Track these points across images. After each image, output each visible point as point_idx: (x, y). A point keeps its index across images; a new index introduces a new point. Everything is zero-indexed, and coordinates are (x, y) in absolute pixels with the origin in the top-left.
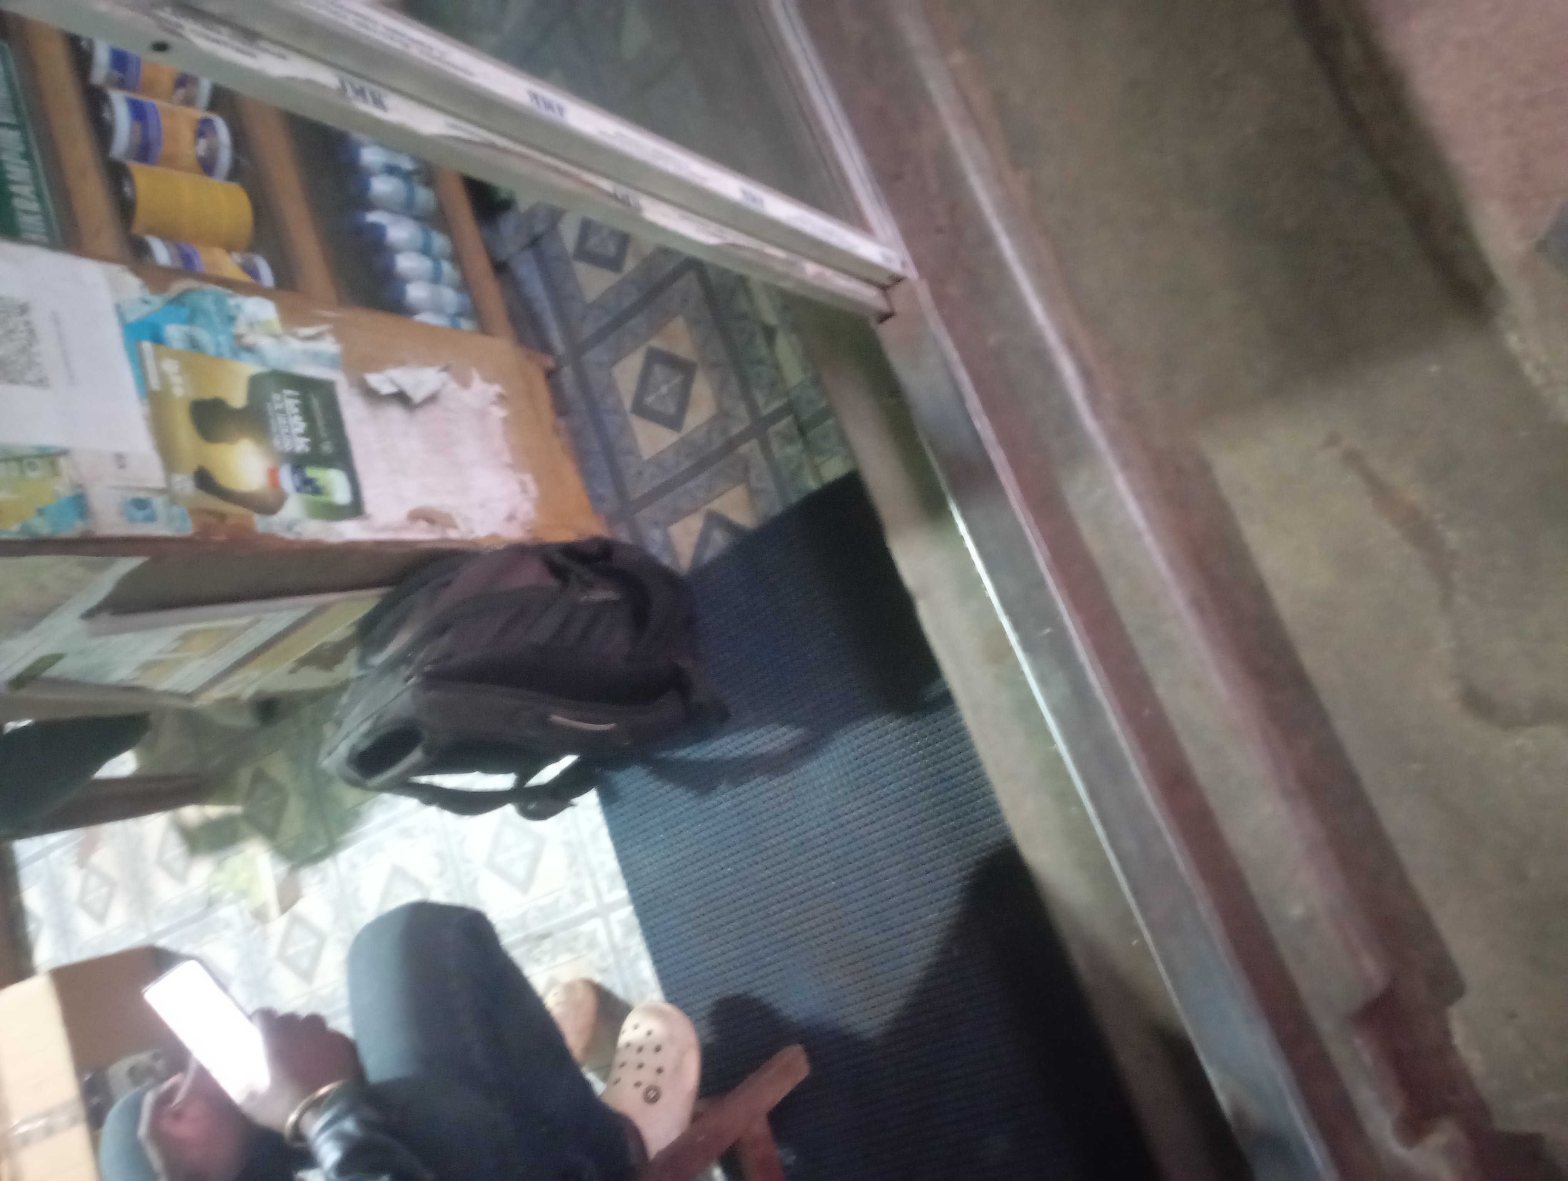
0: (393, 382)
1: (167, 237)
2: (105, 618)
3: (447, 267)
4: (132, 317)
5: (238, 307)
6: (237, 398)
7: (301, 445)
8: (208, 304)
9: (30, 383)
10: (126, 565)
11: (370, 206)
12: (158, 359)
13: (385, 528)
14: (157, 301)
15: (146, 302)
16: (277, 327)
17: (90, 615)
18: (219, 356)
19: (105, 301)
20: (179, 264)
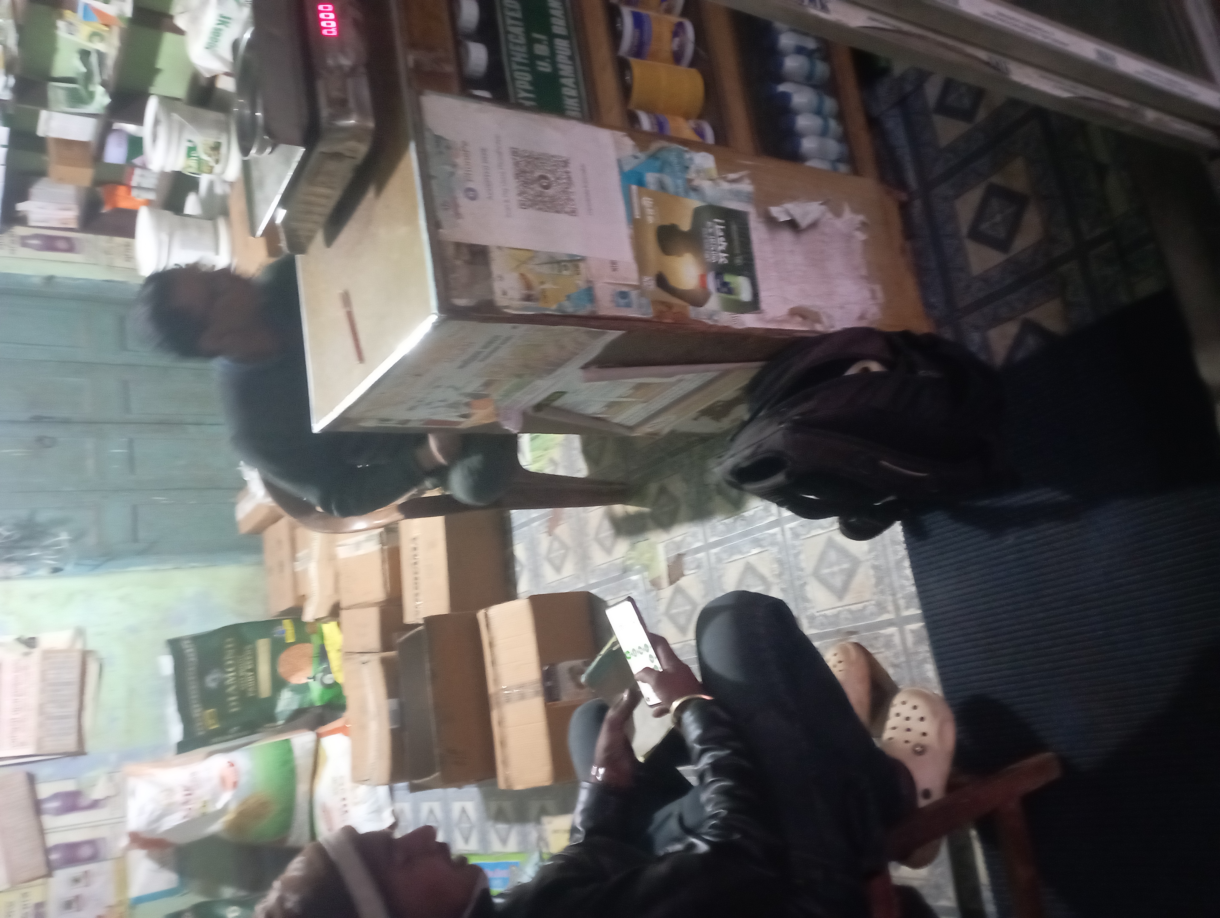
0: (788, 213)
1: (649, 111)
2: (593, 369)
3: (833, 124)
4: (627, 168)
5: (691, 159)
6: (685, 225)
7: (723, 258)
8: (673, 158)
9: (566, 213)
10: (613, 335)
11: (781, 79)
12: (640, 197)
13: (773, 321)
14: (642, 156)
15: (636, 157)
16: (714, 173)
17: (586, 367)
18: (677, 194)
19: (611, 156)
20: (656, 130)
